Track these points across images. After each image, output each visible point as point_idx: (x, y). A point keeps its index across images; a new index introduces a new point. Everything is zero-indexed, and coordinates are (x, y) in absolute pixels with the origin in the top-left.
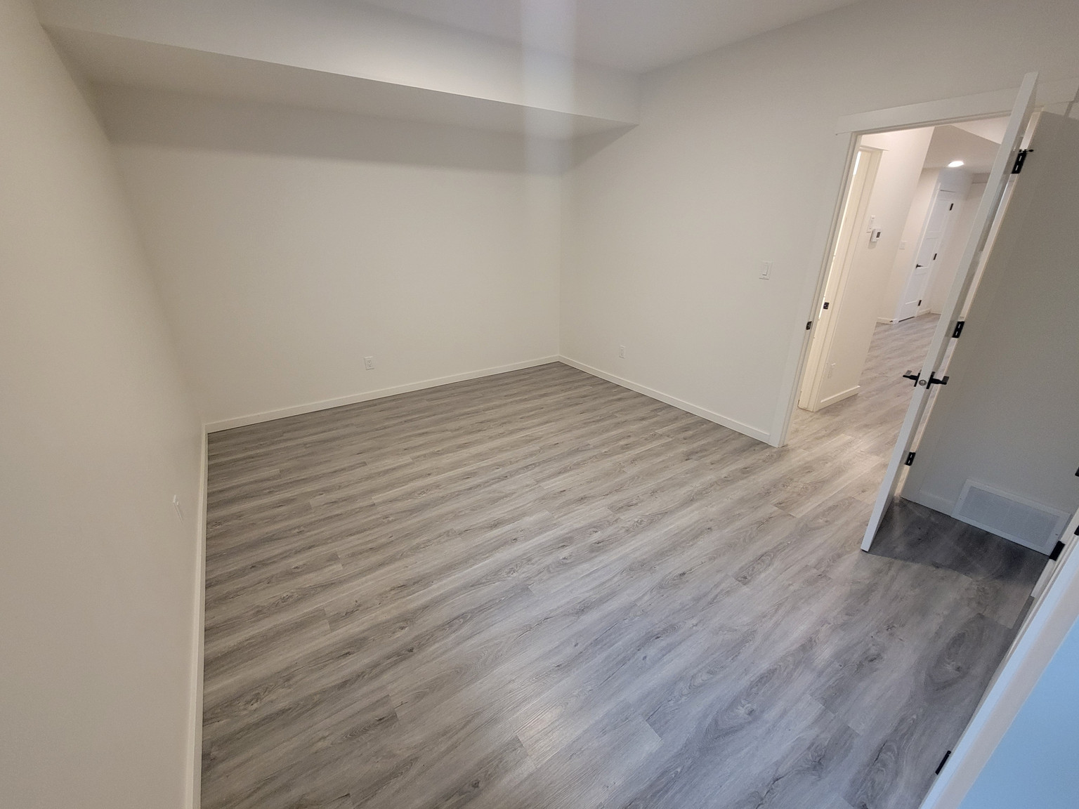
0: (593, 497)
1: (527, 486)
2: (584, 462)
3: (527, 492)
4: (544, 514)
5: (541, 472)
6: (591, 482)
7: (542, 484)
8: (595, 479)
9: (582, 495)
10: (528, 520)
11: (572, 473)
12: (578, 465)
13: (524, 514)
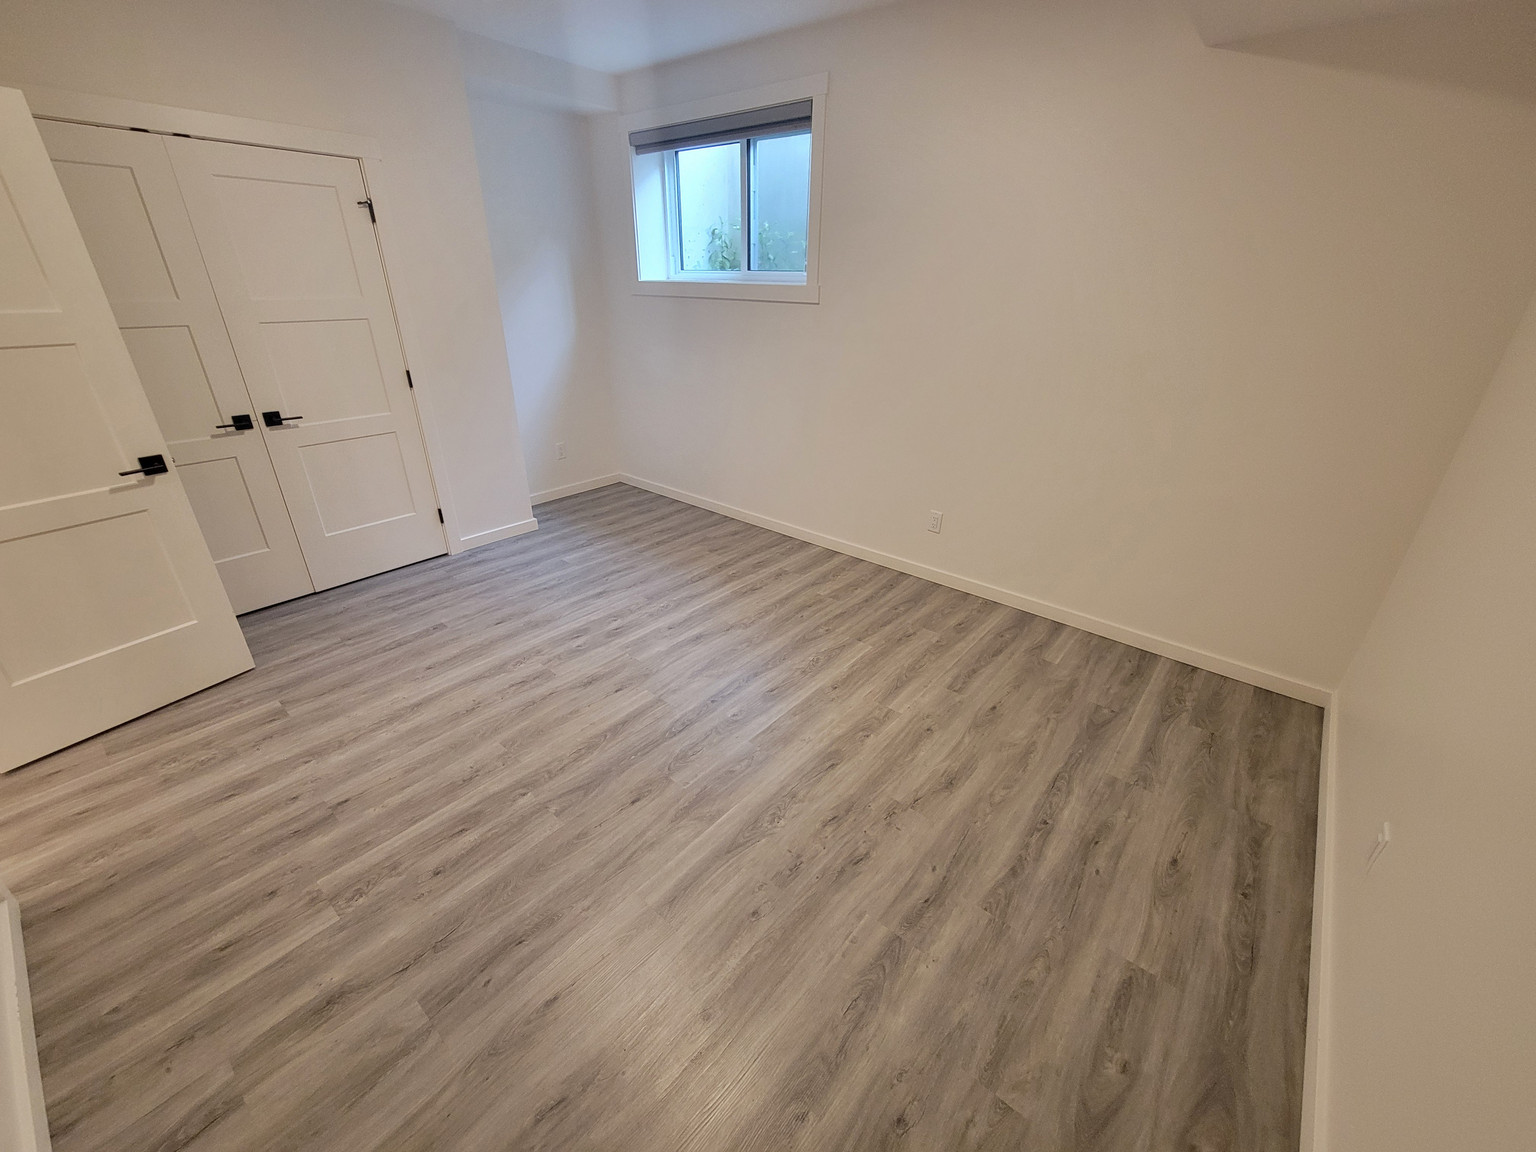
0: (572, 688)
1: (674, 691)
2: (579, 755)
3: (672, 681)
4: (641, 657)
5: (658, 719)
6: (571, 713)
7: (651, 697)
8: (564, 719)
9: (589, 688)
10: (661, 647)
11: (604, 726)
12: (590, 746)
13: (668, 653)
